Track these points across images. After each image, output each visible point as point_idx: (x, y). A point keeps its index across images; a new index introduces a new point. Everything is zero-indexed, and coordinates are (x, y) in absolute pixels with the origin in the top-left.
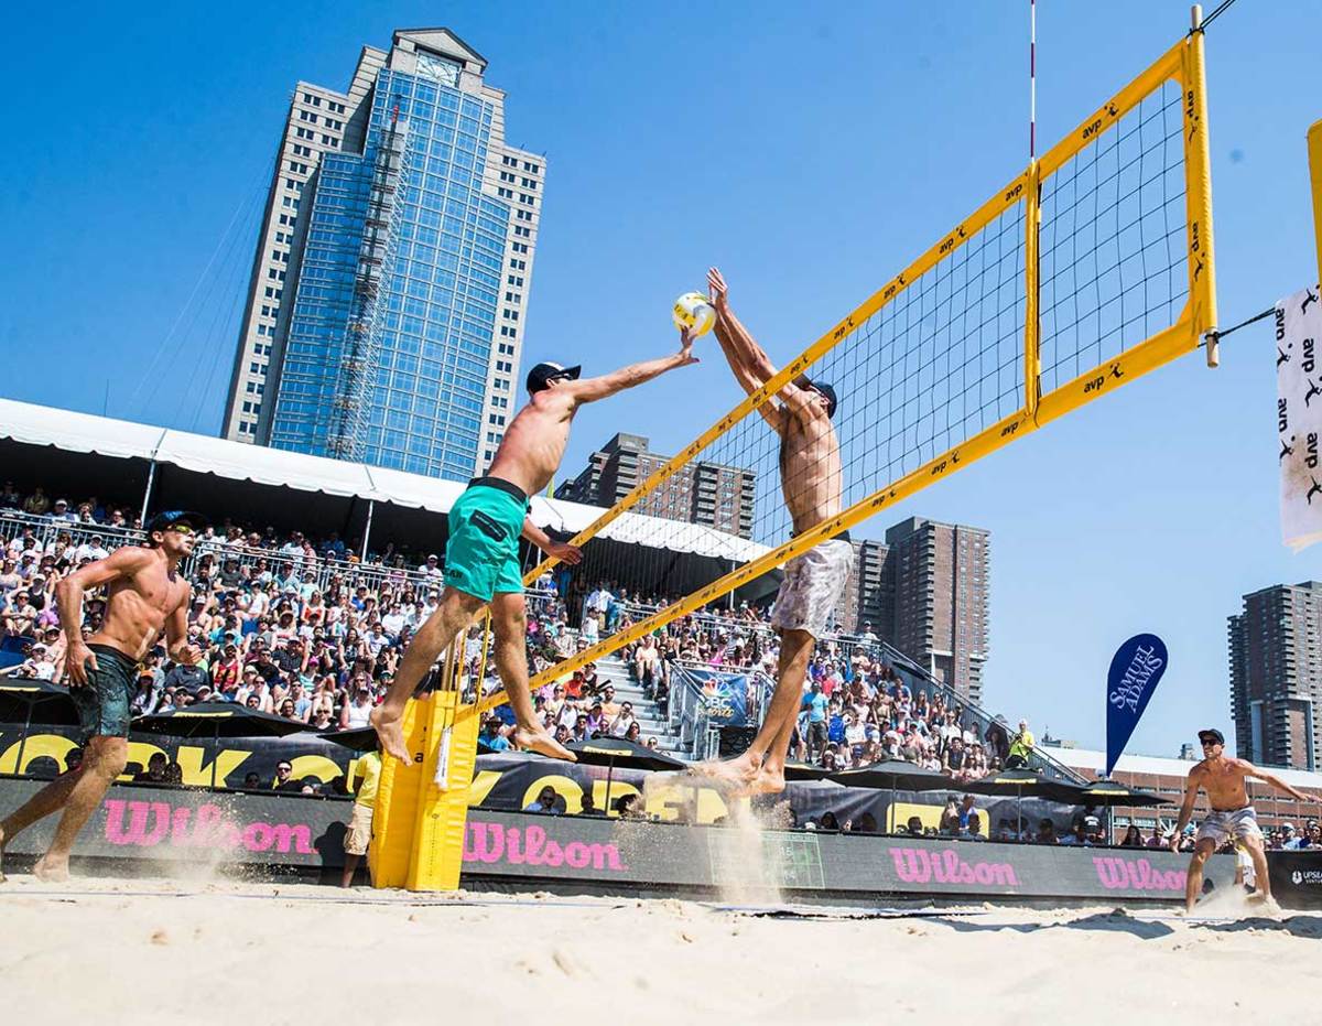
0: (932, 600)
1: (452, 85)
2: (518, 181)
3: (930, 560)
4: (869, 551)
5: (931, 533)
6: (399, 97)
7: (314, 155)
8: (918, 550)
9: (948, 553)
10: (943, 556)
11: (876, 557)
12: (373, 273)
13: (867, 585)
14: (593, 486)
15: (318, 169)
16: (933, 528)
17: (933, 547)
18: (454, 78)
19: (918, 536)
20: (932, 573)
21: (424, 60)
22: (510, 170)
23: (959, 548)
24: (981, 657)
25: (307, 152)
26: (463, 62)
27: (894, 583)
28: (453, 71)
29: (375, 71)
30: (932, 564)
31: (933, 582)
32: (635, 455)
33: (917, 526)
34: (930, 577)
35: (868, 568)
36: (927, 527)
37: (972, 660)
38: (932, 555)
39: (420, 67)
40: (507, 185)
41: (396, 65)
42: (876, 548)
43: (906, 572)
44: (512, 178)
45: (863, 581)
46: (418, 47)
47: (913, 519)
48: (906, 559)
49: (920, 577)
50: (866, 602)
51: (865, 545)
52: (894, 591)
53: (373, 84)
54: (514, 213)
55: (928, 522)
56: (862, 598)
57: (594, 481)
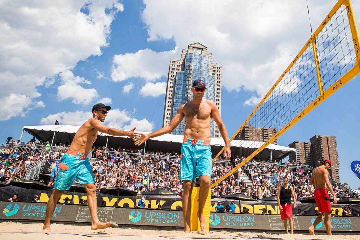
0: (323, 155)
1: (201, 54)
2: (216, 71)
3: (322, 145)
4: (306, 145)
5: (321, 139)
6: (190, 58)
7: (175, 73)
8: (318, 143)
9: (326, 143)
10: (325, 144)
11: (308, 146)
12: (188, 95)
13: (307, 153)
14: (240, 136)
15: (176, 76)
16: (321, 137)
17: (322, 142)
18: (201, 52)
19: (318, 139)
20: (323, 148)
21: (194, 50)
22: (214, 69)
23: (328, 141)
24: (338, 168)
25: (174, 72)
26: (202, 49)
27: (313, 152)
28: (201, 51)
29: (185, 54)
30: (322, 146)
31: (323, 151)
32: (248, 128)
33: (317, 137)
34: (322, 150)
35: (306, 149)
36: (320, 137)
37: (336, 169)
38: (322, 144)
39: (194, 52)
40: (214, 73)
41: (189, 52)
42: (308, 144)
43: (316, 149)
44: (215, 71)
45: (306, 152)
46: (193, 47)
47: (316, 135)
48: (316, 145)
49: (320, 149)
50: (307, 157)
51: (305, 143)
52: (313, 154)
53: (185, 57)
54: (216, 78)
55: (320, 136)
56: (306, 156)
57: (240, 135)
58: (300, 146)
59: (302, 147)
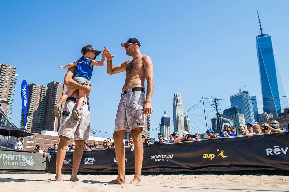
0: (57, 100)
3: (57, 91)
4: (43, 88)
5: (58, 85)
8: (55, 88)
9: (61, 90)
10: (60, 90)
11: (45, 90)
13: (42, 96)
16: (58, 84)
17: (58, 88)
19: (55, 85)
20: (57, 94)
23: (64, 89)
27: (48, 96)
30: (58, 92)
31: (57, 96)
33: (55, 83)
34: (57, 95)
35: (42, 92)
36: (57, 83)
38: (58, 90)
42: (45, 87)
43: (51, 93)
47: (54, 81)
48: (52, 90)
49: (54, 94)
50: (41, 100)
51: (42, 87)
52: (48, 98)
55: (57, 82)
56: (40, 99)
58: (37, 88)
59: (38, 89)
